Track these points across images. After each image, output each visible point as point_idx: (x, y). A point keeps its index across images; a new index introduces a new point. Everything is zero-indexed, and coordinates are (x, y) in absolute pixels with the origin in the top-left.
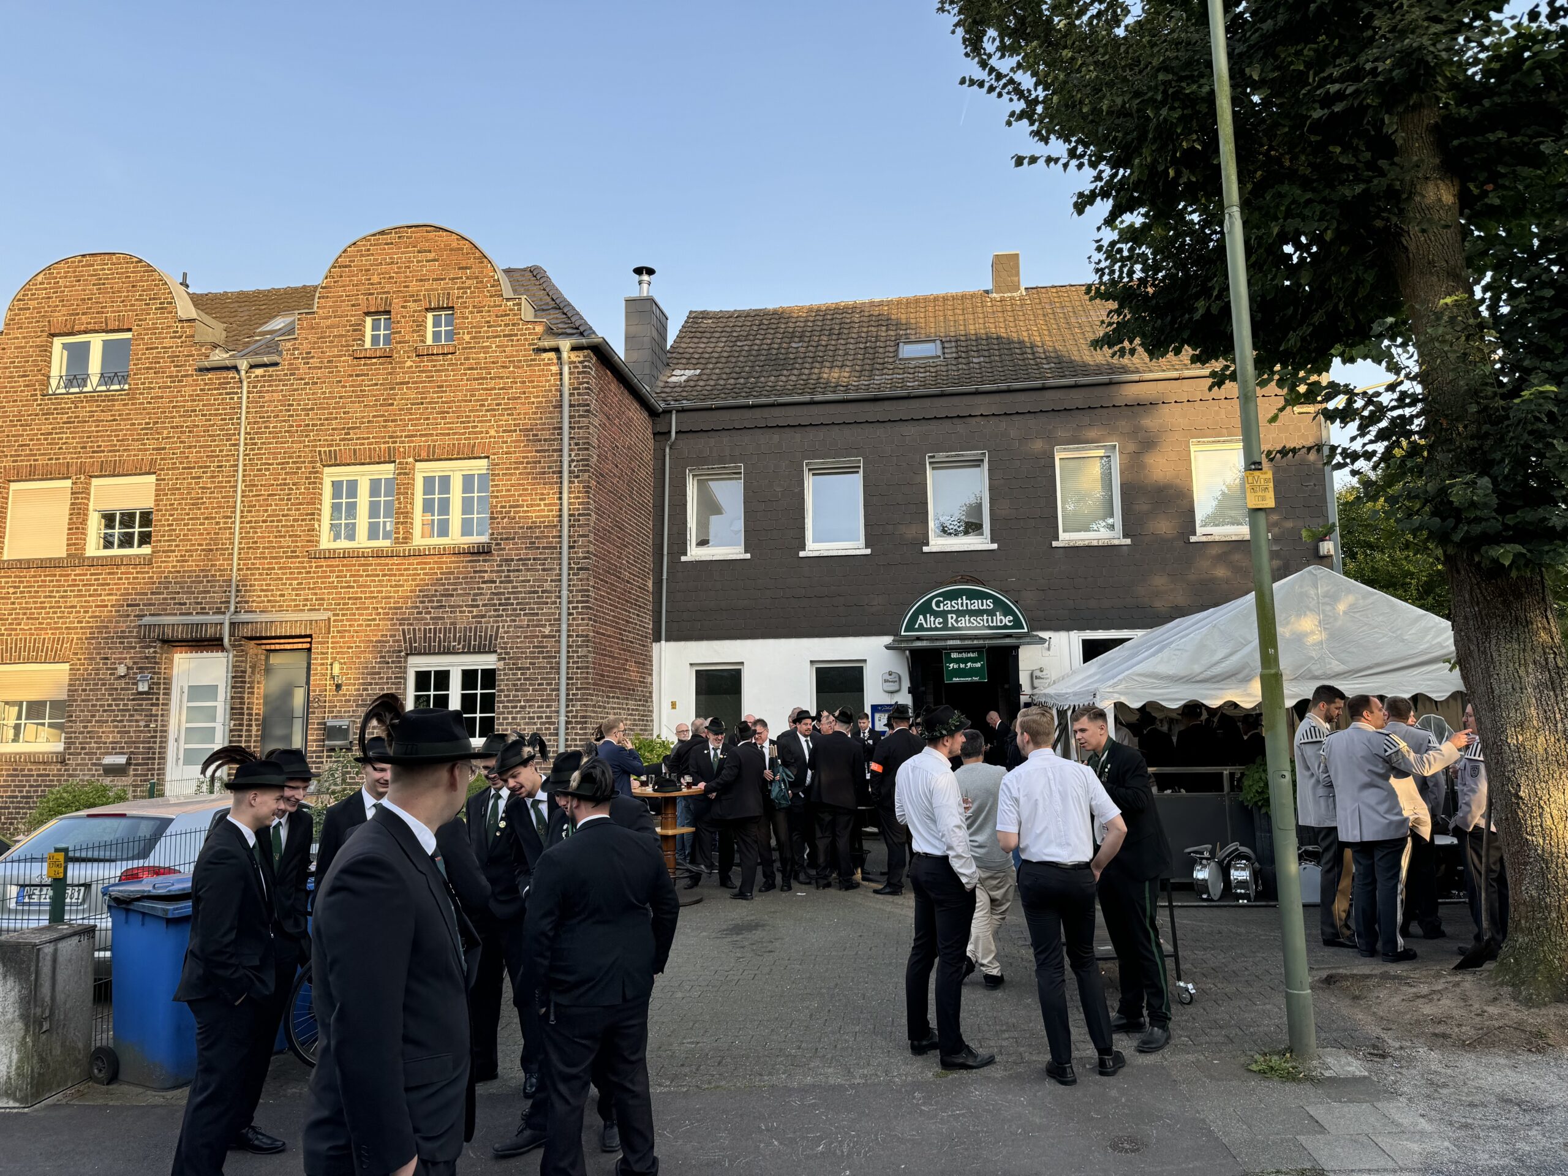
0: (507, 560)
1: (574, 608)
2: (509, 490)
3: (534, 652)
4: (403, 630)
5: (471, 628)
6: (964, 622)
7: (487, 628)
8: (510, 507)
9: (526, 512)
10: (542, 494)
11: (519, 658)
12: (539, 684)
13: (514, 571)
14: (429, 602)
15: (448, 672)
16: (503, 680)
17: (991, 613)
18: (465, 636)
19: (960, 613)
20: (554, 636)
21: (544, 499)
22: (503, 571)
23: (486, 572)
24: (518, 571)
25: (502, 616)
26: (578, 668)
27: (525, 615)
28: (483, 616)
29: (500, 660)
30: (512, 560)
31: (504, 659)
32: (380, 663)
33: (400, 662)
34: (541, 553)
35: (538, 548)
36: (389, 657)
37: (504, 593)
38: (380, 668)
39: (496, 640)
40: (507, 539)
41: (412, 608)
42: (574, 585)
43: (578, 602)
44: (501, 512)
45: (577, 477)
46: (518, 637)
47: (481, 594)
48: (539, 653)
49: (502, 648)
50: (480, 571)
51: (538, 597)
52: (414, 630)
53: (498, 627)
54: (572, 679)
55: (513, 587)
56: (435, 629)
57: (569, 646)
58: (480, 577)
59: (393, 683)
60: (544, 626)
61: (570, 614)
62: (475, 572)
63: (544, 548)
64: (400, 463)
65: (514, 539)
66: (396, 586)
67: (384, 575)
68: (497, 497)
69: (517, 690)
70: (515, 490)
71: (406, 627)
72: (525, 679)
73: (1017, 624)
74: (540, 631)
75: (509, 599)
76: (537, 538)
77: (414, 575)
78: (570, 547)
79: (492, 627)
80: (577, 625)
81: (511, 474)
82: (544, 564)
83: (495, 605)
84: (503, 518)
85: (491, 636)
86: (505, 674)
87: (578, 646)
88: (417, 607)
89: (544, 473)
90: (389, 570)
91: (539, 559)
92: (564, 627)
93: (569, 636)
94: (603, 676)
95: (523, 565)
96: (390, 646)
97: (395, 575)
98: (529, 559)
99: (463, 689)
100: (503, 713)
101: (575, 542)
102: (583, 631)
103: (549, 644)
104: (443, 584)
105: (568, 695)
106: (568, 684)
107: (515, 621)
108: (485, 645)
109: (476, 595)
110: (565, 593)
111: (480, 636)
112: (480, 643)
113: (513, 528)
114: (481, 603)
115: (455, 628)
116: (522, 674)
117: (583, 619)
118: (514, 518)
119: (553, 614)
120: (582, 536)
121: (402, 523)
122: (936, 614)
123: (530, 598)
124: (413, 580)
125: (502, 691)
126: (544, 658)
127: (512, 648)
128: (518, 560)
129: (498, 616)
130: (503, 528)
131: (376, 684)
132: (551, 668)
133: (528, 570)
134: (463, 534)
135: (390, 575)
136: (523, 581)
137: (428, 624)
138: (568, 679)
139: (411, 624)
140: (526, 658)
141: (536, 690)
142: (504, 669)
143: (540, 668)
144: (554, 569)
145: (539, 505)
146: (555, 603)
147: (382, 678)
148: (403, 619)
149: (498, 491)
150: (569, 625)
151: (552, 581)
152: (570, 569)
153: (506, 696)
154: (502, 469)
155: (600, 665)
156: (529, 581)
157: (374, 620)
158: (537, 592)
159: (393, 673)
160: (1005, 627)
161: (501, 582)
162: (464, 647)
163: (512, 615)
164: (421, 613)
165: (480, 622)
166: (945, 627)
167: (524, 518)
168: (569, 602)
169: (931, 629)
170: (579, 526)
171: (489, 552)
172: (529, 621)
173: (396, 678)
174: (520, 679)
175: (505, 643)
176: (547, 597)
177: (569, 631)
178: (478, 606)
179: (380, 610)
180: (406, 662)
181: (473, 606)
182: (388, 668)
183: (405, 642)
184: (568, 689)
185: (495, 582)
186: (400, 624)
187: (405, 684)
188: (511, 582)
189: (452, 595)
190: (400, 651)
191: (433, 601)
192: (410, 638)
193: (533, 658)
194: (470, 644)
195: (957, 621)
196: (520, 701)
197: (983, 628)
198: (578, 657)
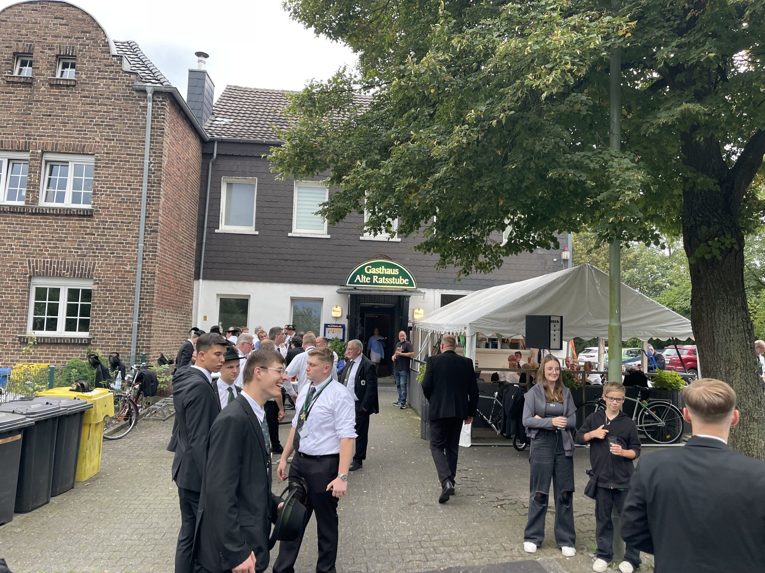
0: (103, 221)
1: (146, 255)
2: (105, 177)
3: (118, 281)
4: (29, 261)
5: (76, 263)
6: (382, 280)
7: (87, 263)
8: (107, 188)
9: (119, 192)
10: (130, 182)
11: (108, 284)
12: (121, 301)
13: (107, 229)
14: (48, 244)
15: (59, 290)
16: (97, 297)
17: (397, 277)
18: (72, 268)
19: (380, 276)
20: (133, 272)
21: (131, 185)
22: (100, 228)
23: (88, 228)
24: (110, 229)
25: (98, 256)
26: (147, 292)
27: (113, 257)
28: (85, 256)
29: (95, 284)
30: (107, 222)
31: (98, 283)
32: (11, 280)
33: (26, 281)
34: (126, 219)
35: (125, 216)
36: (18, 277)
37: (100, 242)
38: (11, 284)
39: (93, 271)
40: (103, 208)
41: (36, 247)
42: (147, 241)
43: (149, 252)
44: (101, 191)
45: (154, 173)
46: (108, 271)
47: (84, 241)
48: (122, 281)
49: (96, 277)
50: (84, 227)
51: (123, 247)
52: (37, 261)
53: (95, 263)
54: (143, 299)
55: (106, 239)
56: (51, 261)
57: (142, 279)
58: (84, 231)
59: (20, 294)
60: (126, 265)
61: (144, 259)
62: (81, 227)
63: (128, 216)
64: (32, 153)
65: (108, 208)
66: (25, 232)
67: (17, 224)
68: (98, 181)
69: (105, 304)
70: (111, 178)
71: (31, 259)
72: (111, 297)
73: (411, 284)
74: (123, 268)
75: (103, 246)
76: (124, 209)
77: (38, 225)
78: (146, 217)
79: (91, 263)
80: (148, 266)
81: (109, 167)
82: (128, 226)
83: (93, 249)
84: (102, 195)
85: (90, 268)
86: (98, 293)
87: (148, 279)
88: (40, 247)
89: (131, 169)
90: (21, 221)
91: (125, 223)
92: (140, 266)
93: (142, 272)
94: (163, 298)
95: (114, 225)
96: (19, 270)
97: (25, 225)
98: (118, 222)
99: (69, 300)
100: (96, 317)
101: (149, 214)
102: (152, 270)
103: (129, 276)
104: (58, 233)
105: (140, 309)
106: (140, 302)
107: (106, 260)
108: (85, 274)
109: (80, 242)
110: (141, 245)
111: (82, 268)
112: (82, 272)
113: (108, 201)
114: (84, 247)
115: (65, 262)
116: (110, 294)
117: (152, 263)
118: (110, 195)
119: (133, 258)
120: (154, 211)
121: (32, 192)
122: (367, 275)
123: (117, 247)
124: (37, 229)
125: (96, 303)
126: (125, 285)
127: (103, 277)
128: (110, 222)
129: (95, 256)
130: (102, 201)
131: (8, 294)
132: (129, 291)
133: (117, 229)
134: (73, 202)
135: (21, 225)
136: (113, 236)
137: (47, 258)
138: (141, 299)
139: (34, 257)
140: (113, 284)
141: (119, 304)
142: (98, 290)
143: (122, 291)
144: (135, 230)
145: (127, 189)
146: (135, 251)
147: (13, 290)
148: (29, 253)
149: (99, 177)
150: (143, 266)
151: (133, 237)
152: (146, 230)
153: (97, 307)
154: (103, 163)
155: (162, 291)
156: (118, 236)
157: (9, 252)
158: (123, 243)
159: (20, 287)
160: (404, 285)
161: (98, 235)
162: (70, 274)
163: (105, 256)
164: (42, 250)
165: (83, 259)
166: (371, 283)
167: (116, 196)
168: (144, 251)
169: (363, 283)
170: (153, 204)
171: (91, 216)
172: (116, 261)
173: (22, 291)
174: (108, 297)
175: (99, 274)
176: (129, 247)
177: (143, 269)
178: (82, 249)
179: (13, 247)
180: (30, 281)
181: (78, 249)
182: (17, 284)
183: (30, 268)
184: (140, 305)
185: (94, 235)
186: (27, 257)
187: (29, 295)
188: (105, 235)
189: (64, 241)
190: (26, 274)
191: (51, 244)
192: (33, 266)
193: (118, 284)
194: (75, 273)
195: (378, 280)
196: (107, 311)
197: (392, 285)
198: (148, 286)
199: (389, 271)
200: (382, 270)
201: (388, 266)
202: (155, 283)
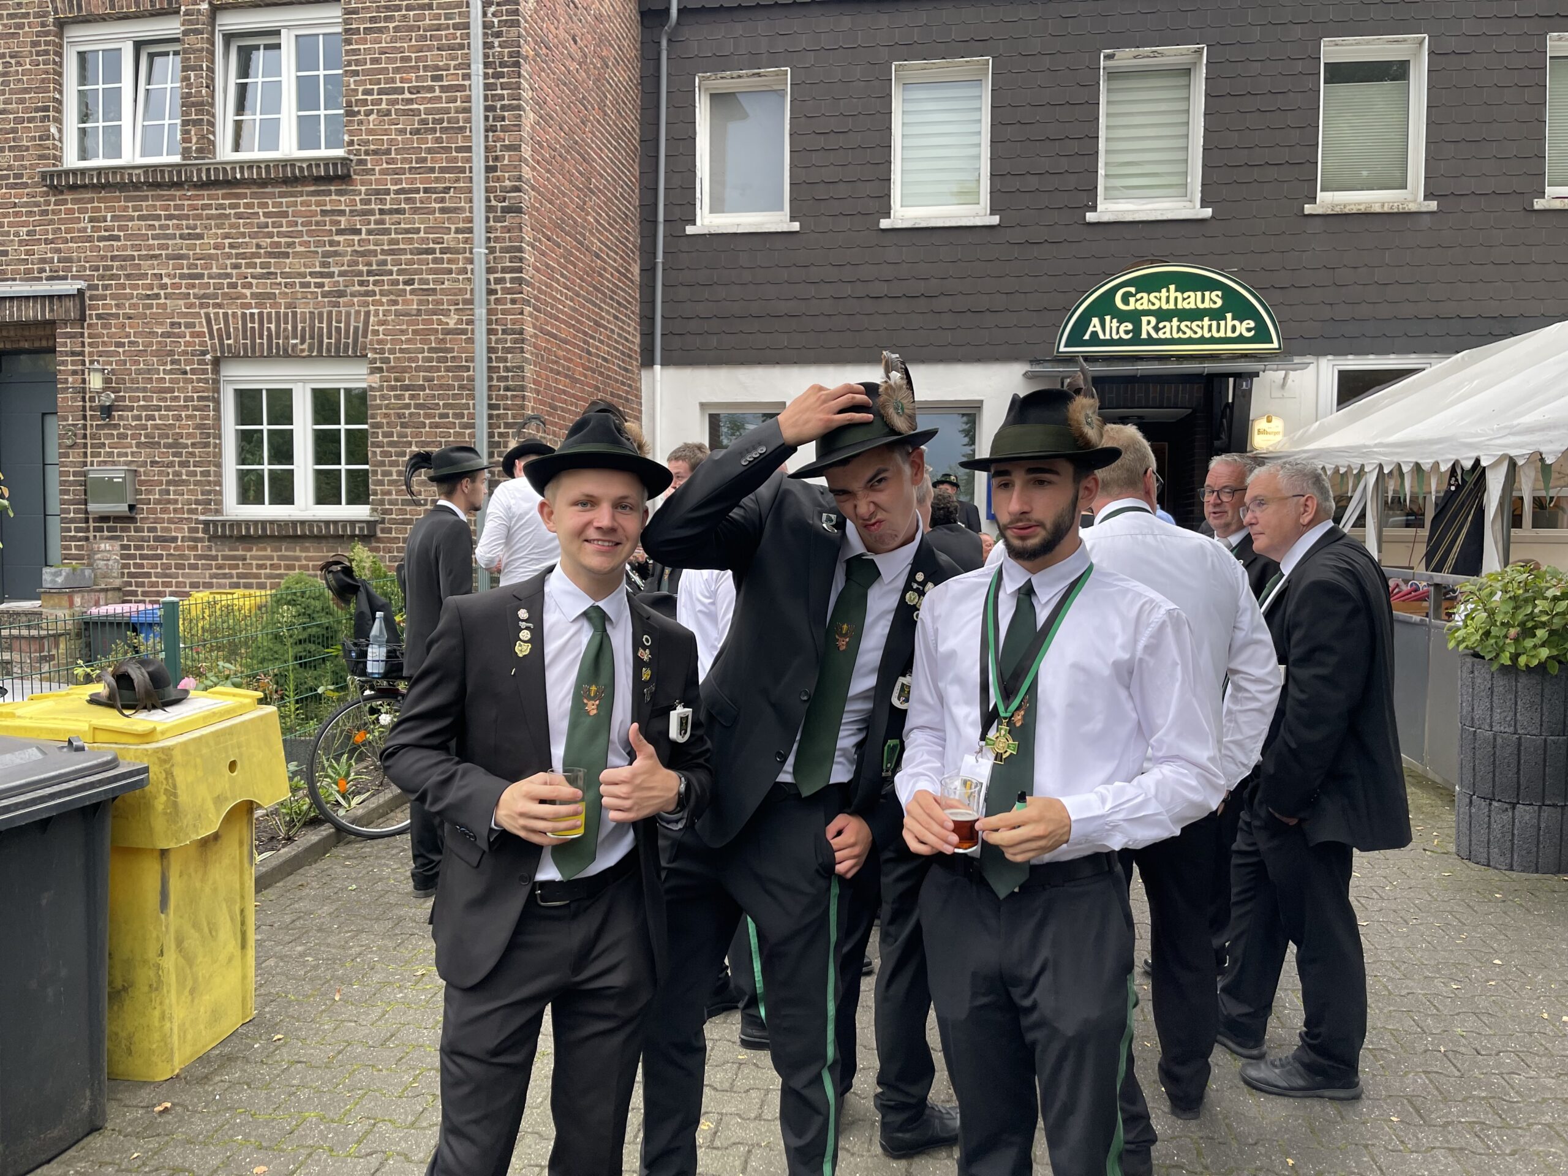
0: (377, 192)
1: (498, 281)
2: (375, 61)
3: (431, 360)
4: (207, 315)
5: (321, 314)
6: (1169, 329)
7: (348, 314)
8: (381, 92)
9: (410, 101)
10: (437, 68)
11: (404, 370)
12: (442, 416)
13: (391, 212)
14: (248, 266)
15: (289, 392)
16: (380, 407)
17: (1216, 315)
18: (312, 328)
19: (1163, 315)
20: (464, 332)
21: (439, 78)
22: (371, 212)
23: (342, 213)
24: (398, 211)
25: (374, 293)
26: (507, 389)
27: (413, 292)
28: (342, 294)
29: (373, 371)
30: (387, 192)
31: (381, 370)
32: (171, 372)
33: (205, 372)
34: (437, 180)
35: (432, 170)
36: (187, 362)
37: (374, 253)
38: (171, 381)
39: (365, 336)
40: (375, 152)
41: (220, 276)
42: (496, 239)
43: (504, 270)
44: (364, 102)
45: (498, 35)
46: (403, 332)
47: (336, 254)
48: (439, 360)
49: (374, 351)
50: (333, 212)
51: (435, 261)
52: (226, 315)
53: (367, 314)
54: (497, 407)
55: (391, 242)
56: (261, 314)
57: (491, 350)
58: (333, 223)
59: (195, 409)
60: (446, 313)
61: (491, 292)
62: (324, 213)
63: (443, 170)
64: (187, 13)
65: (388, 152)
66: (190, 237)
67: (169, 217)
68: (356, 73)
69: (404, 425)
70: (389, 60)
71: (211, 310)
72: (417, 406)
73: (1261, 334)
74: (440, 322)
75: (385, 263)
76: (429, 151)
77: (220, 216)
78: (489, 169)
79: (358, 313)
80: (504, 312)
81: (380, 30)
82: (443, 200)
83: (360, 273)
84: (368, 113)
85: (356, 329)
86: (383, 397)
87: (507, 350)
88: (228, 276)
89: (438, 28)
90: (176, 207)
91: (434, 191)
92: (481, 312)
93: (490, 332)
94: (555, 408)
95: (407, 200)
96: (187, 344)
97: (187, 217)
98: (417, 191)
99: (317, 422)
100: (382, 464)
101: (496, 159)
102: (514, 322)
103: (456, 344)
104: (270, 235)
105: (491, 435)
106: (490, 417)
107: (395, 303)
108: (347, 345)
109: (326, 254)
110: (480, 251)
111: (338, 329)
112: (338, 341)
113: (386, 132)
114: (336, 270)
115: (295, 314)
116: (412, 397)
117: (513, 301)
118: (388, 113)
119: (462, 291)
120: (508, 148)
121: (196, 123)
122: (1122, 317)
123: (420, 262)
124: (218, 227)
125: (378, 425)
126: (448, 369)
127: (392, 351)
128: (397, 192)
129: (367, 294)
130: (370, 132)
131: (168, 409)
132: (461, 387)
133: (415, 211)
134: (301, 147)
135: (179, 217)
136: (407, 231)
137: (249, 306)
138: (491, 407)
139: (219, 306)
140: (418, 369)
141: (437, 426)
142: (381, 388)
143: (440, 387)
144: (462, 210)
145: (431, 89)
146: (464, 271)
147: (177, 398)
148: (205, 296)
149: (357, 63)
150: (490, 312)
151: (458, 231)
152: (489, 209)
153: (385, 435)
154: (363, 20)
155: (548, 387)
156: (418, 231)
157: (157, 296)
158: (432, 251)
159: (195, 390)
160: (1241, 339)
161: (370, 232)
162: (311, 349)
163: (390, 292)
164: (234, 286)
165: (337, 305)
166: (1136, 340)
167: (405, 112)
168: (489, 270)
169: (1111, 342)
170: (504, 129)
171: (346, 178)
172: (420, 302)
173: (200, 399)
174: (408, 406)
175: (380, 342)
176: (450, 261)
177: (489, 322)
178: (331, 275)
179: (165, 280)
180: (216, 370)
181: (322, 275)
182: (186, 381)
183: (212, 338)
184: (490, 426)
185: (358, 232)
186: (202, 306)
187: (217, 409)
188: (387, 232)
189: (286, 255)
190: (204, 353)
191: (254, 266)
192: (219, 329)
193: (430, 369)
194: (321, 342)
195: (1157, 329)
196: (410, 444)
197: (1202, 340)
198: (507, 369)
199: (1192, 300)
200: (1169, 298)
201: (1187, 283)
202: (525, 360)
